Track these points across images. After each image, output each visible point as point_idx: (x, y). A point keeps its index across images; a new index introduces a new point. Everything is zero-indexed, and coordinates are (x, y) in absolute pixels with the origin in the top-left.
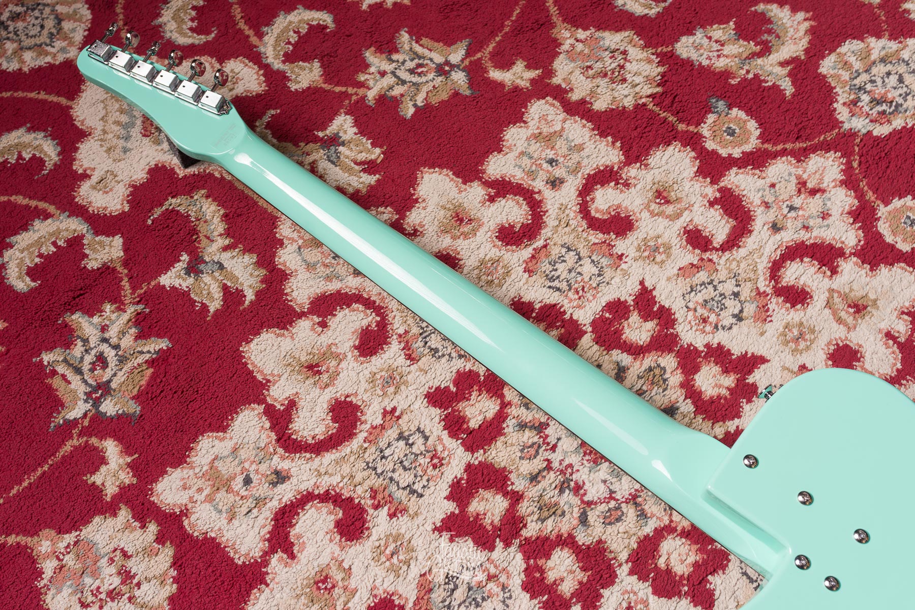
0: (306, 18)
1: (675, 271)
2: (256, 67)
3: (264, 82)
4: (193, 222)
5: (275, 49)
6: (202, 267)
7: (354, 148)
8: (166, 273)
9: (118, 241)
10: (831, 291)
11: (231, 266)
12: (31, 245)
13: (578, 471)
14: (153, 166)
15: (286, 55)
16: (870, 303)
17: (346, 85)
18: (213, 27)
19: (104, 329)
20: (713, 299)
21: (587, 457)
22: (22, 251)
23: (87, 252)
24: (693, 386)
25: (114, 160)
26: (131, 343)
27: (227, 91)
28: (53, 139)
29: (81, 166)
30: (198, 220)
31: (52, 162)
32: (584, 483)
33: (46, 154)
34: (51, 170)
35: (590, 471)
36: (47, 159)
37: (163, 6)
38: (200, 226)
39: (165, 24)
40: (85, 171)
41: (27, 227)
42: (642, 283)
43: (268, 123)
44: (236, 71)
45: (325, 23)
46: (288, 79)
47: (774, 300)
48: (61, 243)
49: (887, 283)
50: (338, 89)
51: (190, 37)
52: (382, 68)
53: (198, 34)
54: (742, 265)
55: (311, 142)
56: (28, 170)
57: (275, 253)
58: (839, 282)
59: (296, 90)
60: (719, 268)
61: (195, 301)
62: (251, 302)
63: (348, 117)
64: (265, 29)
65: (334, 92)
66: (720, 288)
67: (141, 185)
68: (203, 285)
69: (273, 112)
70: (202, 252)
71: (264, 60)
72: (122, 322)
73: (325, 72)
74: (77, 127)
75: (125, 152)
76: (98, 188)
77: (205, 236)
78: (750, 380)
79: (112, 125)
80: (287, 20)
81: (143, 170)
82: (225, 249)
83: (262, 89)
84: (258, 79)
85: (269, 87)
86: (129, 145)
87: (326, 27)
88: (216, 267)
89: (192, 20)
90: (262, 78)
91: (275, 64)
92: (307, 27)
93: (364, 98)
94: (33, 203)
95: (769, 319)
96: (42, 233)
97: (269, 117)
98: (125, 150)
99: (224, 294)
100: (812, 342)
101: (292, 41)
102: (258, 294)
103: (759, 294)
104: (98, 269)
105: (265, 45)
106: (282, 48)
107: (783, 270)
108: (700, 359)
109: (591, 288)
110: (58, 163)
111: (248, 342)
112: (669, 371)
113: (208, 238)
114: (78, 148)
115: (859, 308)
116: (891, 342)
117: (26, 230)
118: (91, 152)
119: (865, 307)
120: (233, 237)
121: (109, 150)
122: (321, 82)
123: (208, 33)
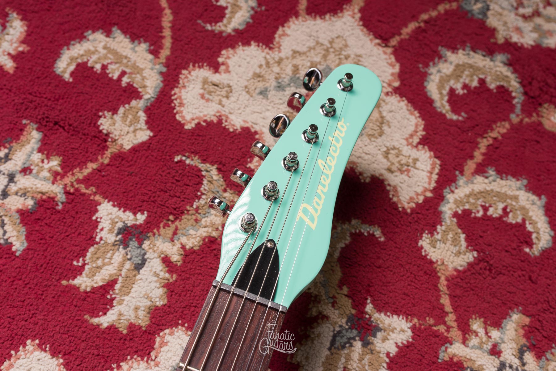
0: (531, 214)
2: (433, 185)
3: (417, 204)
4: (192, 206)
5: (468, 196)
6: (133, 244)
7: (366, 361)
8: (114, 206)
9: (144, 135)
11: (144, 278)
12: (115, 53)
14: (253, 130)
15: (467, 213)
17: (456, 309)
18: (466, 112)
19: (26, 171)
22: (105, 48)
23: (121, 110)
25: (246, 87)
26: (14, 208)
27: (386, 167)
28: (252, 17)
29: (228, 58)
30: (197, 210)
31: (223, 28)
33: (230, 18)
34: (213, 31)
36: (225, 21)
37: (468, 49)
38: (189, 217)
39: (446, 61)
40: (223, 64)
41: (136, 39)
43: (361, 234)
44: (418, 165)
45: (535, 241)
46: (432, 230)
48: (125, 80)
50: (445, 301)
51: (441, 93)
52: (503, 347)
53: (449, 101)
55: (354, 301)
56: (206, 10)
57: (177, 325)
59: (422, 247)
61: (85, 256)
62: (98, 326)
63: (409, 333)
64: (491, 172)
65: (439, 297)
67: (224, 128)
68: (109, 255)
69: (378, 233)
70: (154, 235)
71: (447, 190)
72: (39, 186)
73: (464, 272)
74: (274, 33)
75: (261, 93)
76: (206, 86)
77: (177, 229)
79: (290, 66)
80: (517, 193)
81: (245, 121)
82: (166, 261)
83: (406, 205)
84: (417, 194)
85: (412, 213)
86: (272, 93)
87: (530, 244)
88: (138, 260)
89: (465, 86)
90: (421, 199)
91: (448, 206)
92: (519, 220)
93: (448, 341)
94: (167, 33)
96: (133, 57)
97: (368, 232)
98: (264, 93)
99: (101, 287)
101: (491, 212)
102: (112, 329)
104: (101, 132)
105: (470, 181)
106: (474, 204)
110: (224, 34)
111: (40, 346)
113: (175, 233)
114: (249, 44)
117: (133, 40)
118: (248, 59)
120: (184, 261)
121: (258, 76)
122: (448, 273)
123: (455, 110)
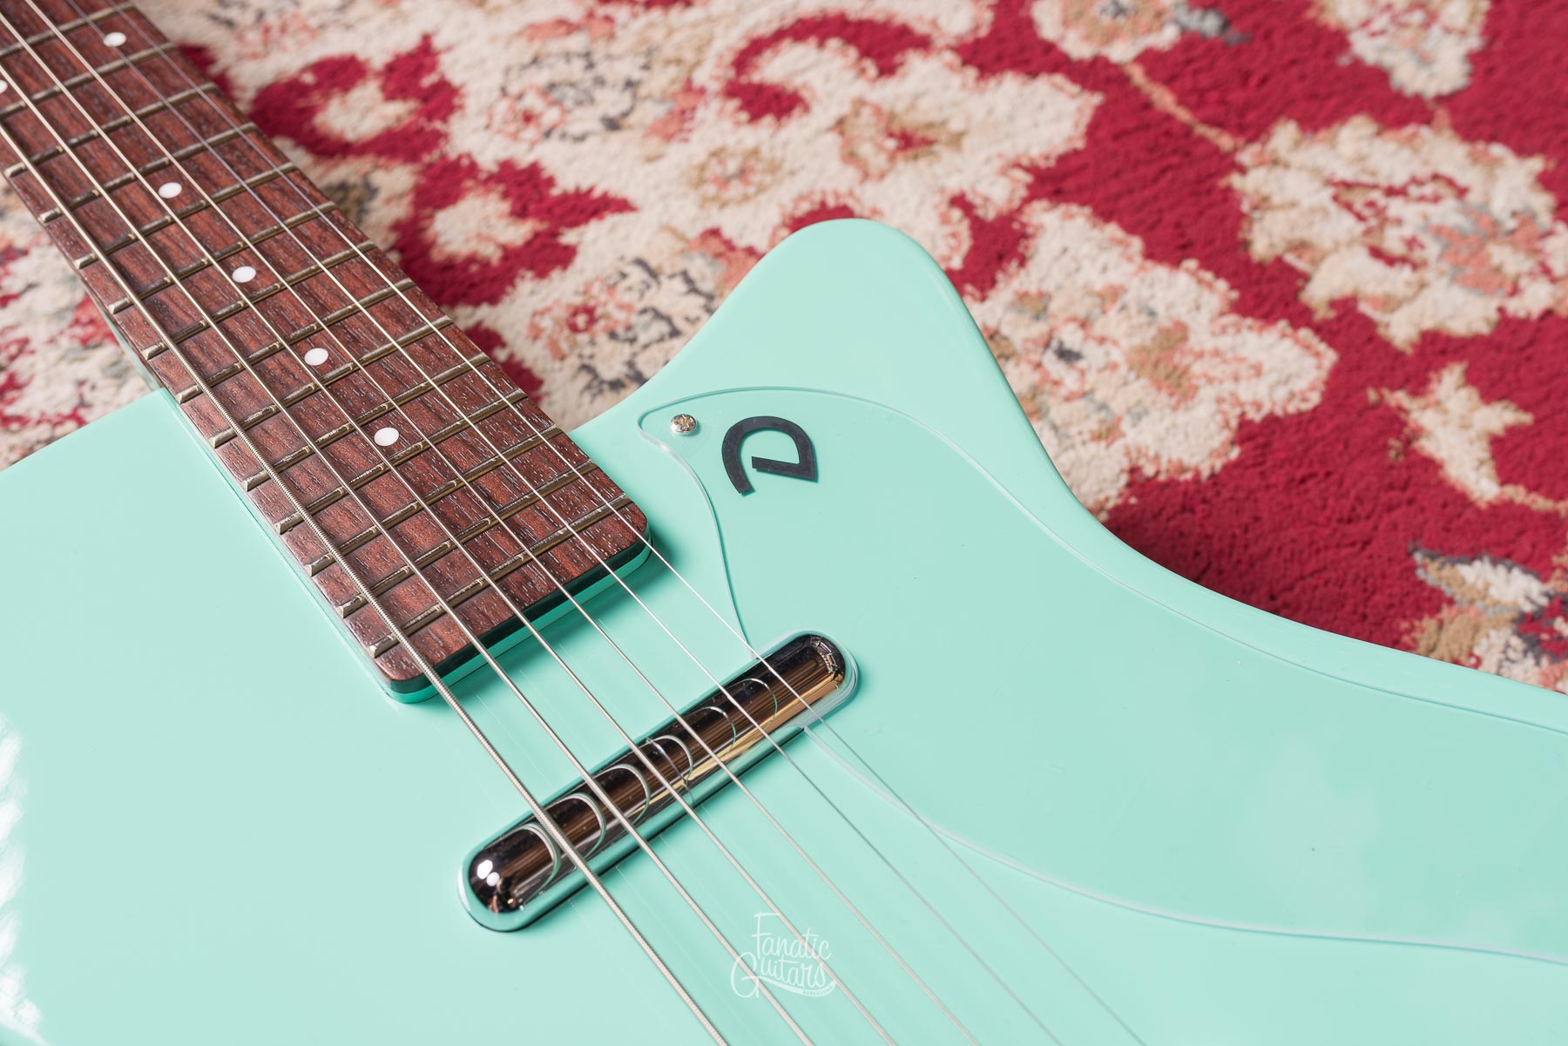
1: (516, 28)
10: (860, 103)
13: (32, 352)
16: (944, 137)
20: (572, 85)
21: (78, 331)
24: (423, 230)
32: (32, 378)
35: (62, 358)
42: (426, 39)
47: (715, 104)
49: (1003, 108)
54: (678, 37)
58: (890, 93)
60: (619, 32)
66: (602, 68)
78: (569, 237)
95: (683, 135)
100: (761, 189)
103: (689, 88)
107: (768, 54)
108: (469, 183)
109: (305, 28)
112: (383, 195)
115: (910, 142)
116: (956, 214)
119: (928, 142)
